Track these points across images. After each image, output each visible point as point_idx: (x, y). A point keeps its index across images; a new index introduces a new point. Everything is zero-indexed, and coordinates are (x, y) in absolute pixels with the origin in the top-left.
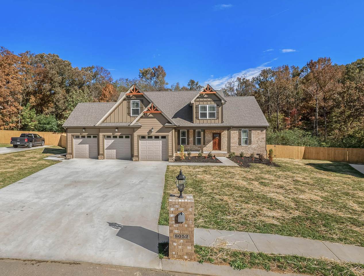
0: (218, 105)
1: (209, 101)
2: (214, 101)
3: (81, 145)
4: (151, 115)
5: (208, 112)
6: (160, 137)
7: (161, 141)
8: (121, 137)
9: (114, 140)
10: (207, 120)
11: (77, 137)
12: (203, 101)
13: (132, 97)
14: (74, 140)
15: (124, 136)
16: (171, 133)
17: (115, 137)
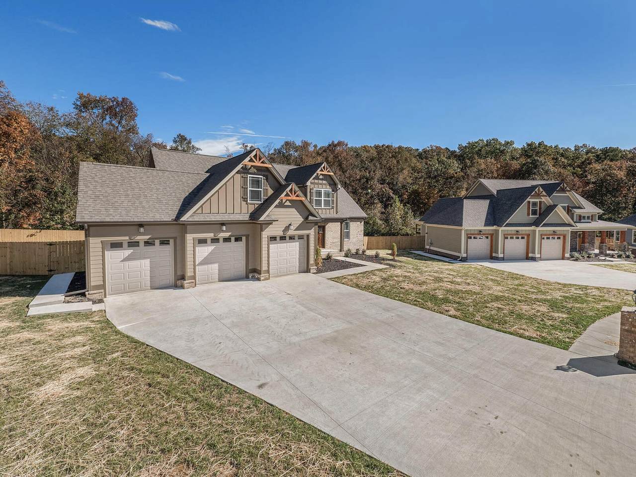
0: (333, 191)
1: (325, 184)
2: (330, 185)
3: (127, 263)
4: (288, 203)
5: (323, 199)
6: (296, 238)
7: (298, 243)
8: (227, 240)
9: (213, 247)
10: (322, 209)
11: (116, 246)
12: (318, 184)
13: (250, 168)
14: (108, 254)
15: (233, 239)
16: (313, 230)
17: (215, 240)
